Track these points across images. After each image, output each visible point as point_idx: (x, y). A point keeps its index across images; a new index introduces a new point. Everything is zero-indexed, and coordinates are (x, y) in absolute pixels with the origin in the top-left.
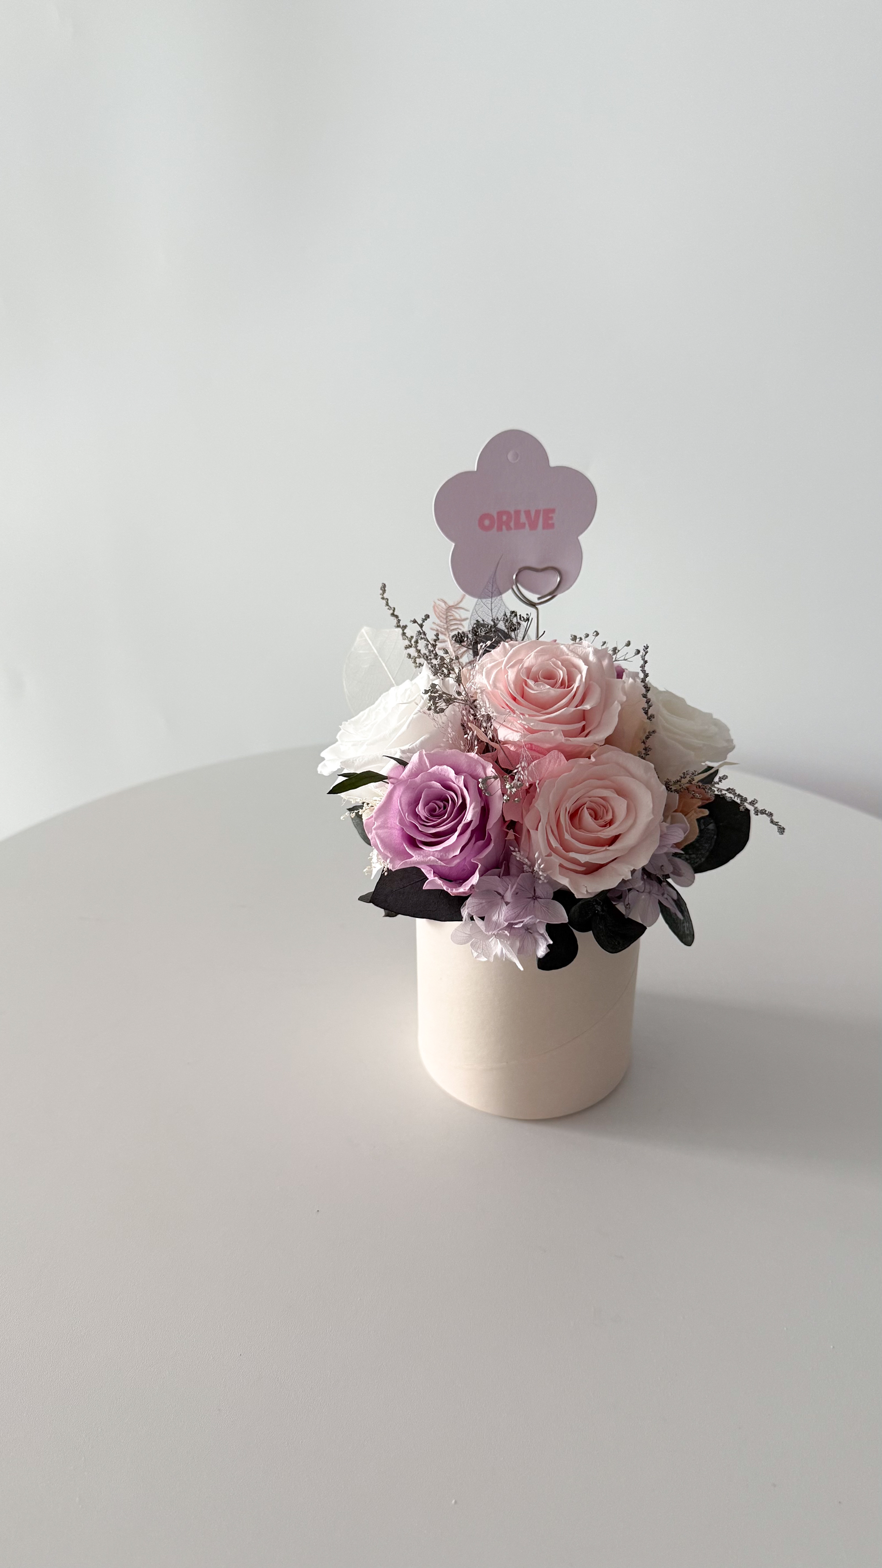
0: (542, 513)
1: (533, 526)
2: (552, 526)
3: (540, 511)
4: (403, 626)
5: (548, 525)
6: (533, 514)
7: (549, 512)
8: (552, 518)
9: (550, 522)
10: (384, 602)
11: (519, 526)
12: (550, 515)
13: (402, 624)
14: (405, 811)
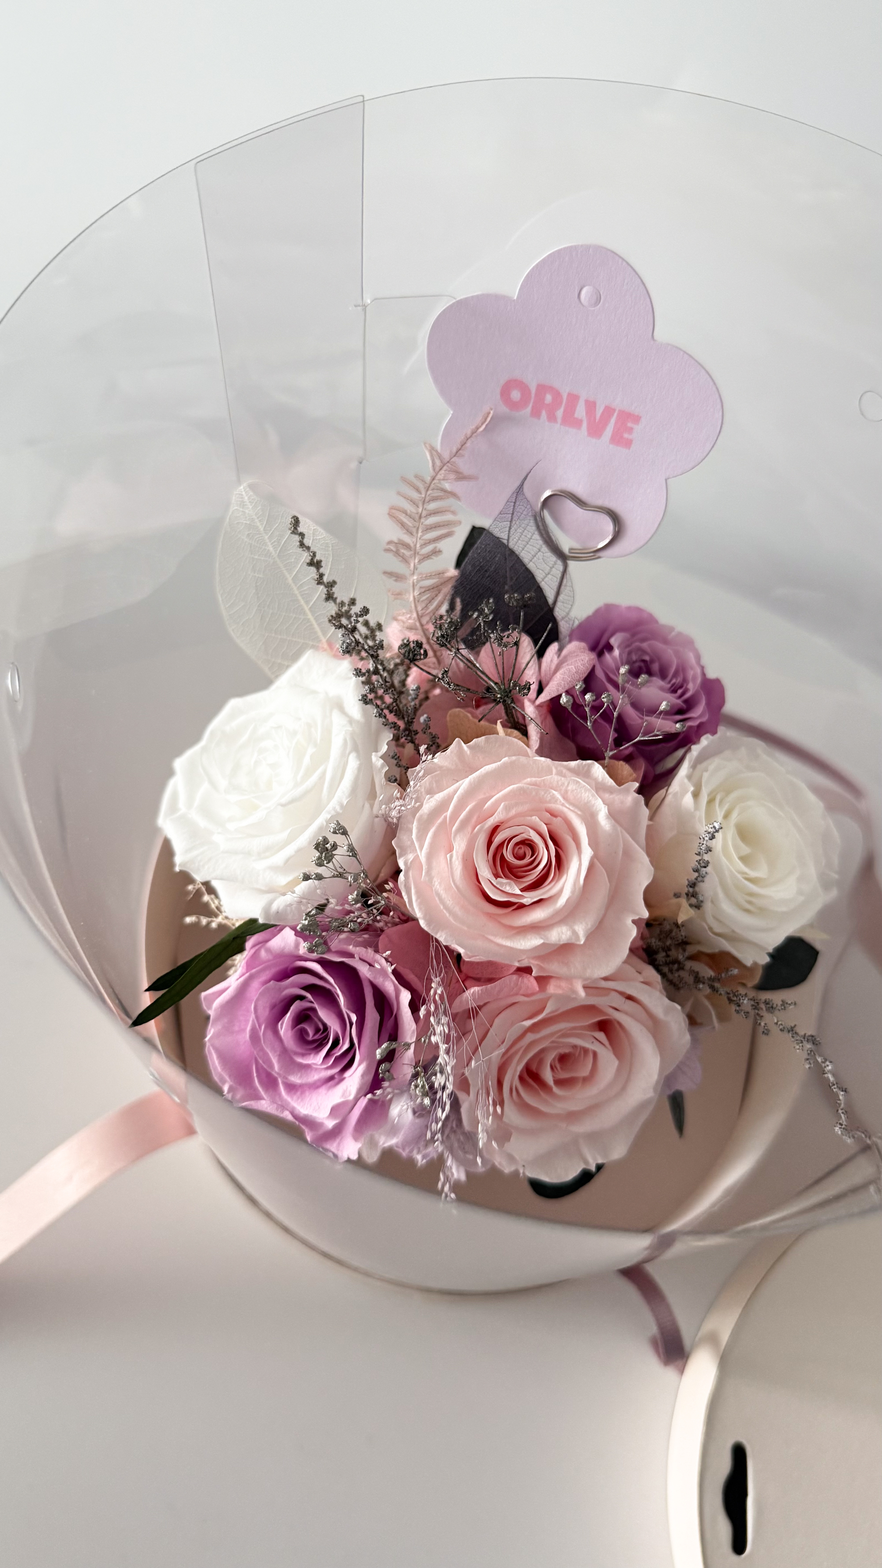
0: (616, 414)
1: (596, 430)
2: (628, 444)
3: (614, 410)
4: (328, 583)
5: (621, 439)
6: (599, 411)
7: (628, 419)
8: (630, 430)
9: (626, 436)
10: (300, 529)
11: (570, 420)
12: (629, 425)
13: (325, 579)
14: (262, 1019)
